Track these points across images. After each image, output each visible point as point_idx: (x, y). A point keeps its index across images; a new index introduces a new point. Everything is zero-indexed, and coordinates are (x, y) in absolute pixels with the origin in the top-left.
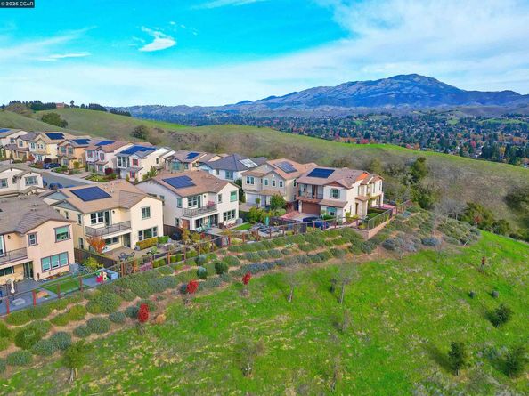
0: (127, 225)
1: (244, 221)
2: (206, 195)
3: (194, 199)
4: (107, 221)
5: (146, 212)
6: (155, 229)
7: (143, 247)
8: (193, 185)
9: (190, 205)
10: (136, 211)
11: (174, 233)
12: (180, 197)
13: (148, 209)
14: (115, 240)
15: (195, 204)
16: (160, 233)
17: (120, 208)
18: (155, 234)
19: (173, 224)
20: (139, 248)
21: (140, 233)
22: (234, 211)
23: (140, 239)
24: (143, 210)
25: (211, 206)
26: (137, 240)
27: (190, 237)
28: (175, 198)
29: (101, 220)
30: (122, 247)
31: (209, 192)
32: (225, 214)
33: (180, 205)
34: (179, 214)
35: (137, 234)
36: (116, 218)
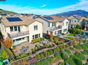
0: (28, 33)
1: (70, 33)
2: (58, 22)
3: (54, 24)
4: (19, 30)
5: (36, 27)
6: (39, 34)
7: (34, 42)
8: (53, 19)
9: (53, 26)
10: (31, 27)
11: (46, 36)
12: (49, 23)
13: (37, 26)
14: (23, 38)
15: (54, 26)
16: (41, 36)
17: (25, 25)
18: (39, 37)
19: (46, 33)
20: (32, 43)
21: (33, 36)
22: (66, 29)
23: (33, 38)
24: (35, 27)
25: (60, 27)
26: (32, 39)
27: (53, 39)
28: (47, 23)
29: (16, 30)
30: (26, 41)
31: (59, 22)
32: (64, 30)
33: (49, 26)
34: (48, 29)
35: (32, 36)
36: (23, 29)
